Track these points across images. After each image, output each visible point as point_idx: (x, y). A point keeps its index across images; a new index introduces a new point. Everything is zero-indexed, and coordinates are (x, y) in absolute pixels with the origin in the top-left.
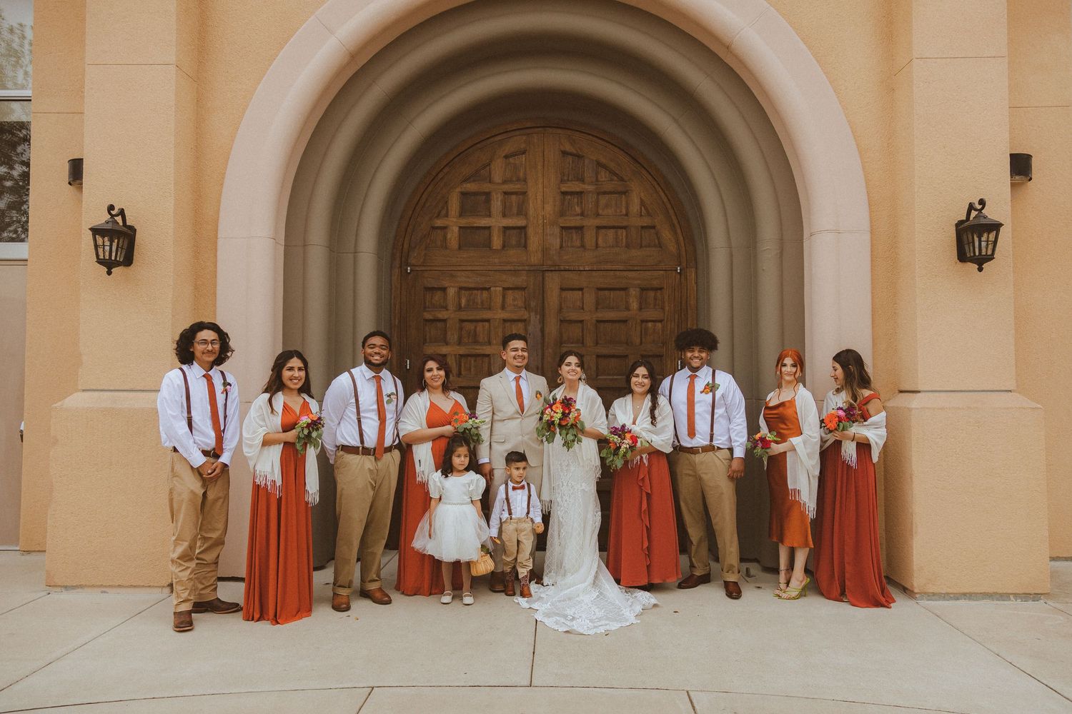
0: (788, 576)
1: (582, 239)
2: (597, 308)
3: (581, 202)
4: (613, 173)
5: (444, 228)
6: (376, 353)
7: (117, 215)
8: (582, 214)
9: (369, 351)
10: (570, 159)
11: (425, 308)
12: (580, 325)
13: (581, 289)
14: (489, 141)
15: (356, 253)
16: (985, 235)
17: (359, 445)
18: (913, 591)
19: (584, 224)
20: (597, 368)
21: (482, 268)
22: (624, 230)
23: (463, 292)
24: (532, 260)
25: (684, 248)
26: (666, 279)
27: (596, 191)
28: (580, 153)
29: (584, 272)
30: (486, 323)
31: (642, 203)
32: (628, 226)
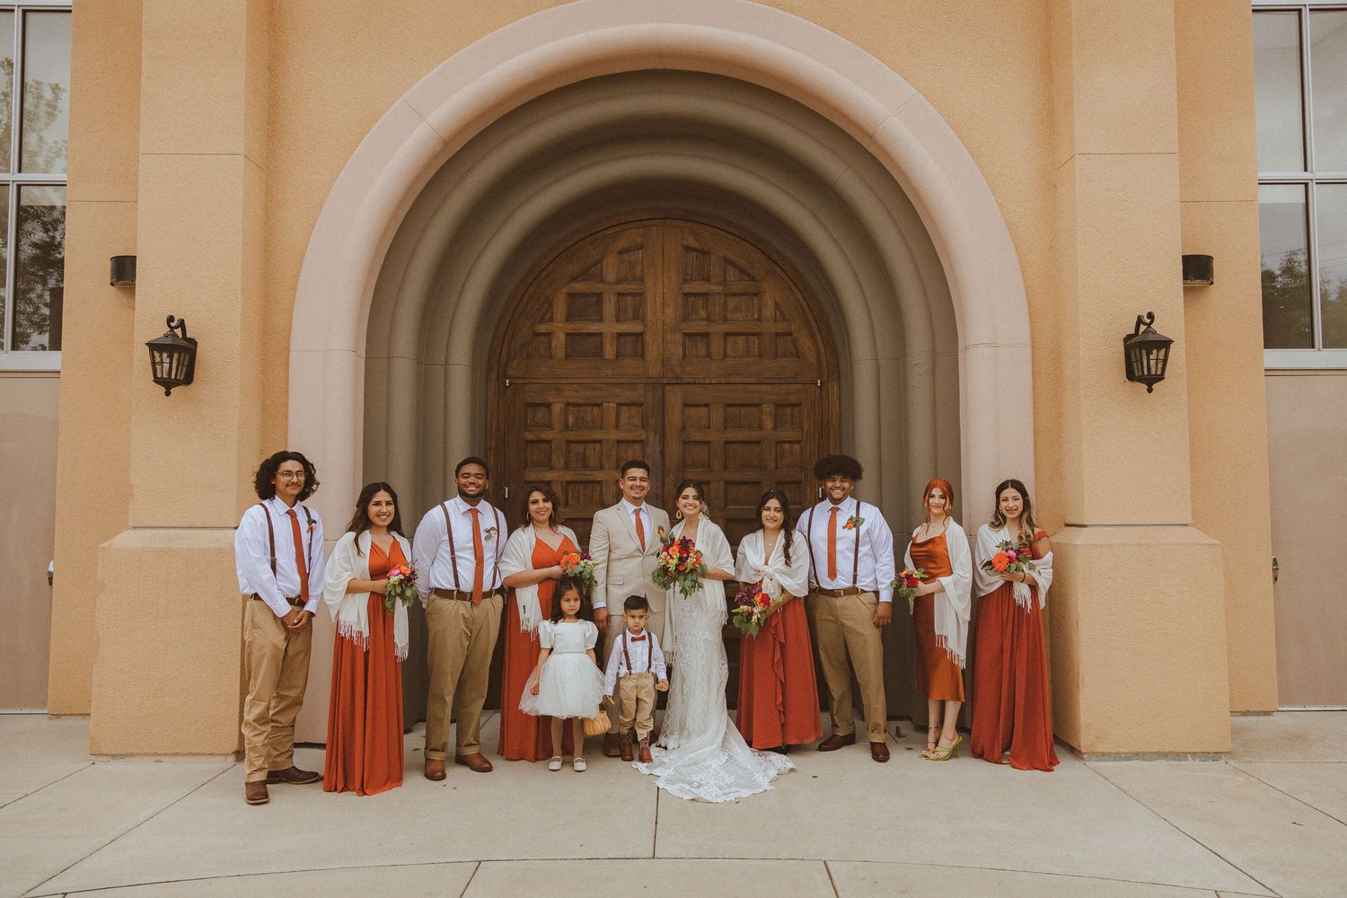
0: (938, 735)
1: (708, 347)
2: (726, 428)
3: (707, 305)
4: (742, 271)
5: (549, 335)
6: (471, 483)
7: (176, 328)
8: (708, 319)
9: (463, 481)
10: (694, 255)
11: (526, 427)
12: (706, 446)
13: (707, 405)
14: (601, 235)
15: (447, 364)
16: (1155, 351)
17: (454, 588)
18: (1080, 752)
19: (711, 331)
20: (726, 495)
21: (594, 381)
22: (756, 338)
23: (571, 408)
24: (650, 371)
25: (825, 359)
26: (805, 393)
27: (724, 293)
28: (706, 249)
29: (711, 386)
30: (597, 444)
31: (776, 306)
32: (760, 333)
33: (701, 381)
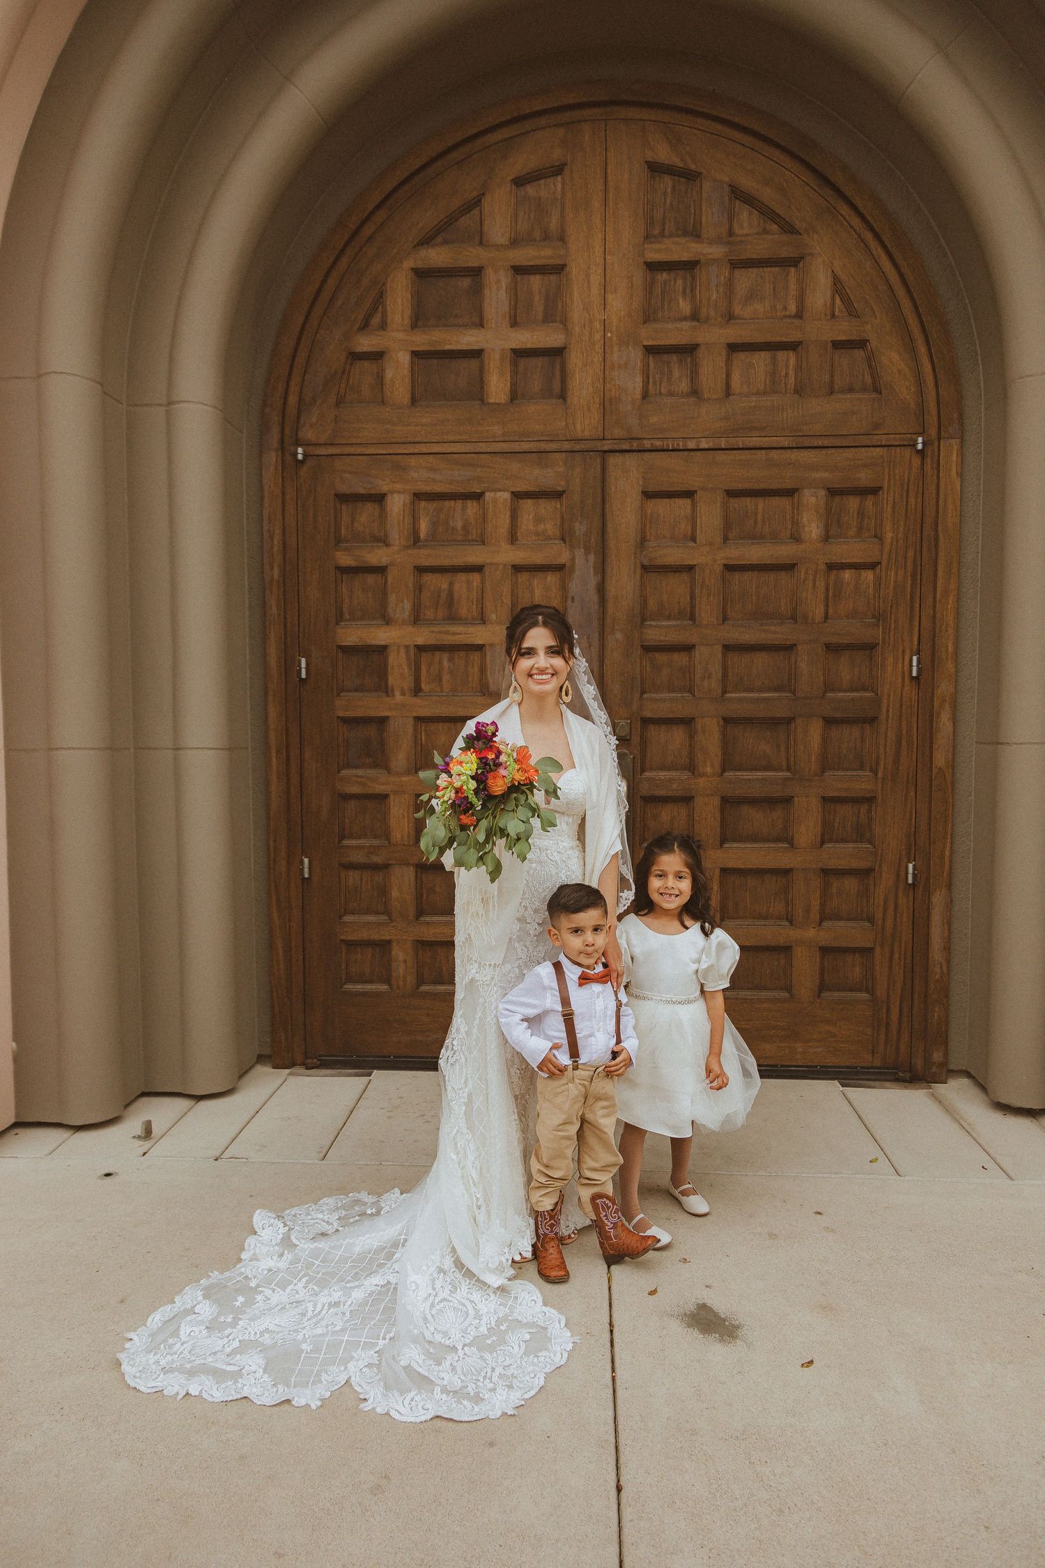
1: (694, 375)
2: (726, 539)
4: (768, 213)
5: (377, 356)
8: (695, 317)
10: (667, 182)
11: (338, 541)
12: (686, 576)
13: (689, 494)
14: (479, 144)
15: (170, 403)
19: (700, 340)
22: (791, 353)
23: (423, 504)
24: (578, 427)
25: (934, 393)
26: (890, 465)
27: (729, 260)
28: (693, 167)
29: (699, 454)
30: (475, 574)
31: (835, 284)
32: (802, 342)
33: (678, 445)
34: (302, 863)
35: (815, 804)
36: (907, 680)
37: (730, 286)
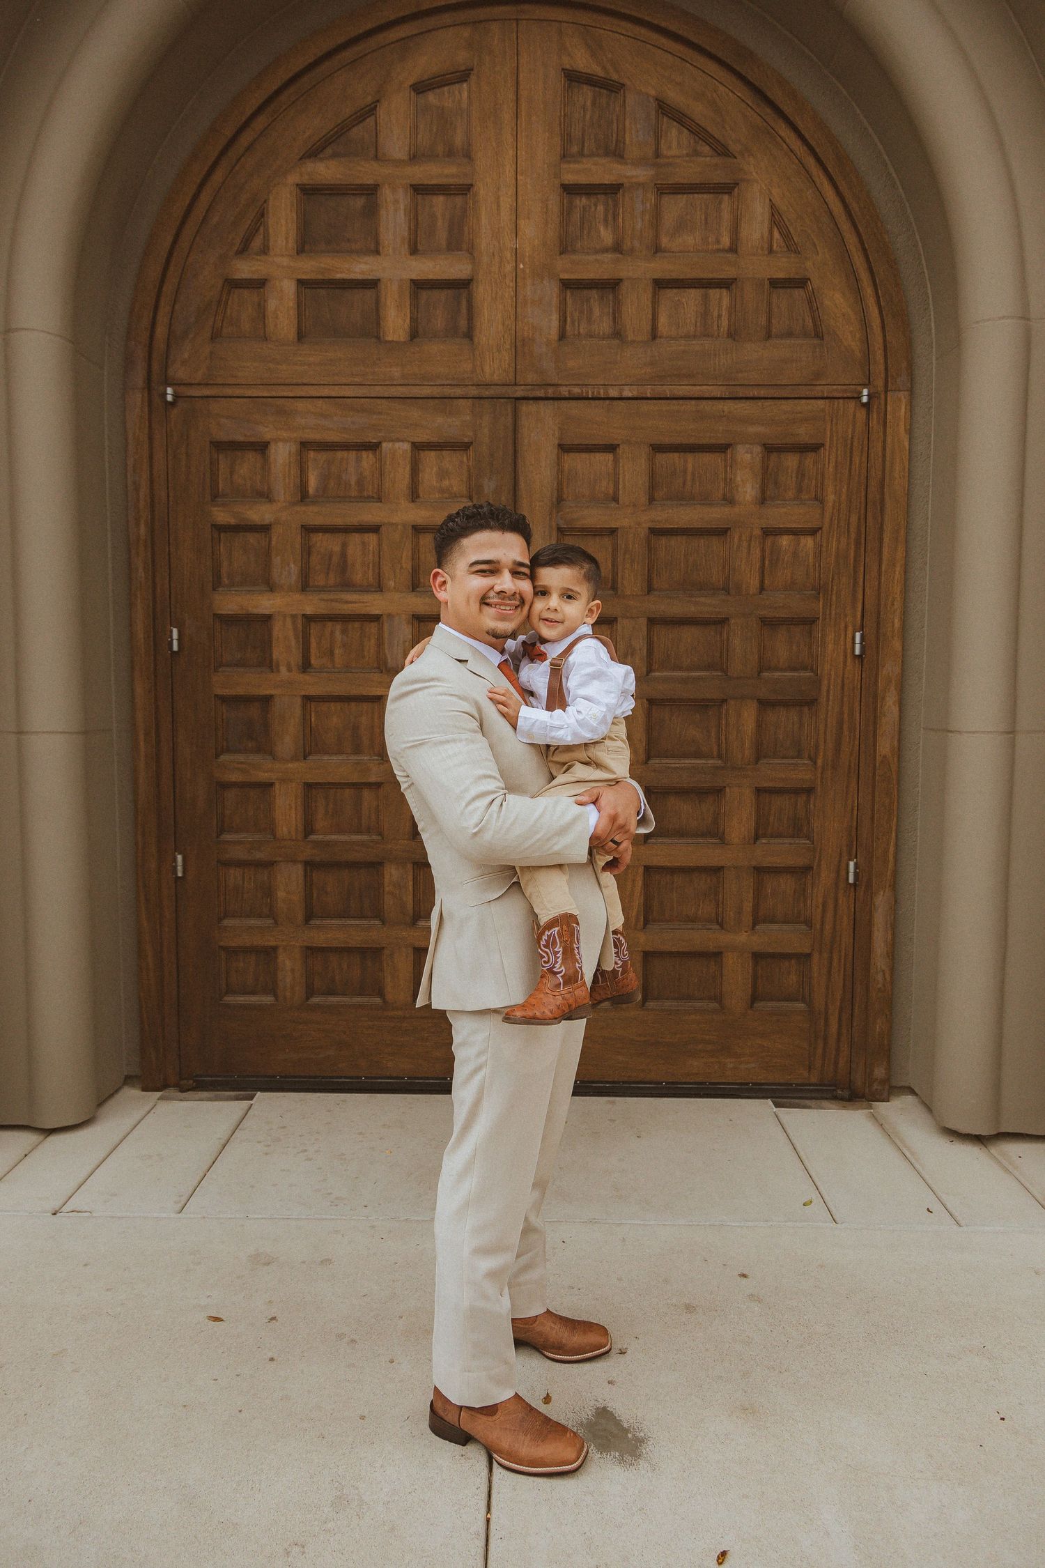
1: (616, 316)
2: (651, 500)
3: (615, 217)
4: (699, 133)
5: (259, 284)
8: (617, 248)
10: (586, 95)
11: (215, 496)
12: (607, 541)
13: (611, 448)
14: (372, 42)
15: (8, 332)
19: (622, 275)
22: (724, 292)
23: (312, 454)
24: (487, 369)
25: (880, 339)
26: (832, 421)
27: (655, 184)
28: (615, 77)
29: (620, 402)
30: (371, 534)
31: (773, 214)
32: (736, 279)
33: (599, 393)
34: (175, 860)
35: (748, 795)
36: (849, 660)
37: (657, 214)
